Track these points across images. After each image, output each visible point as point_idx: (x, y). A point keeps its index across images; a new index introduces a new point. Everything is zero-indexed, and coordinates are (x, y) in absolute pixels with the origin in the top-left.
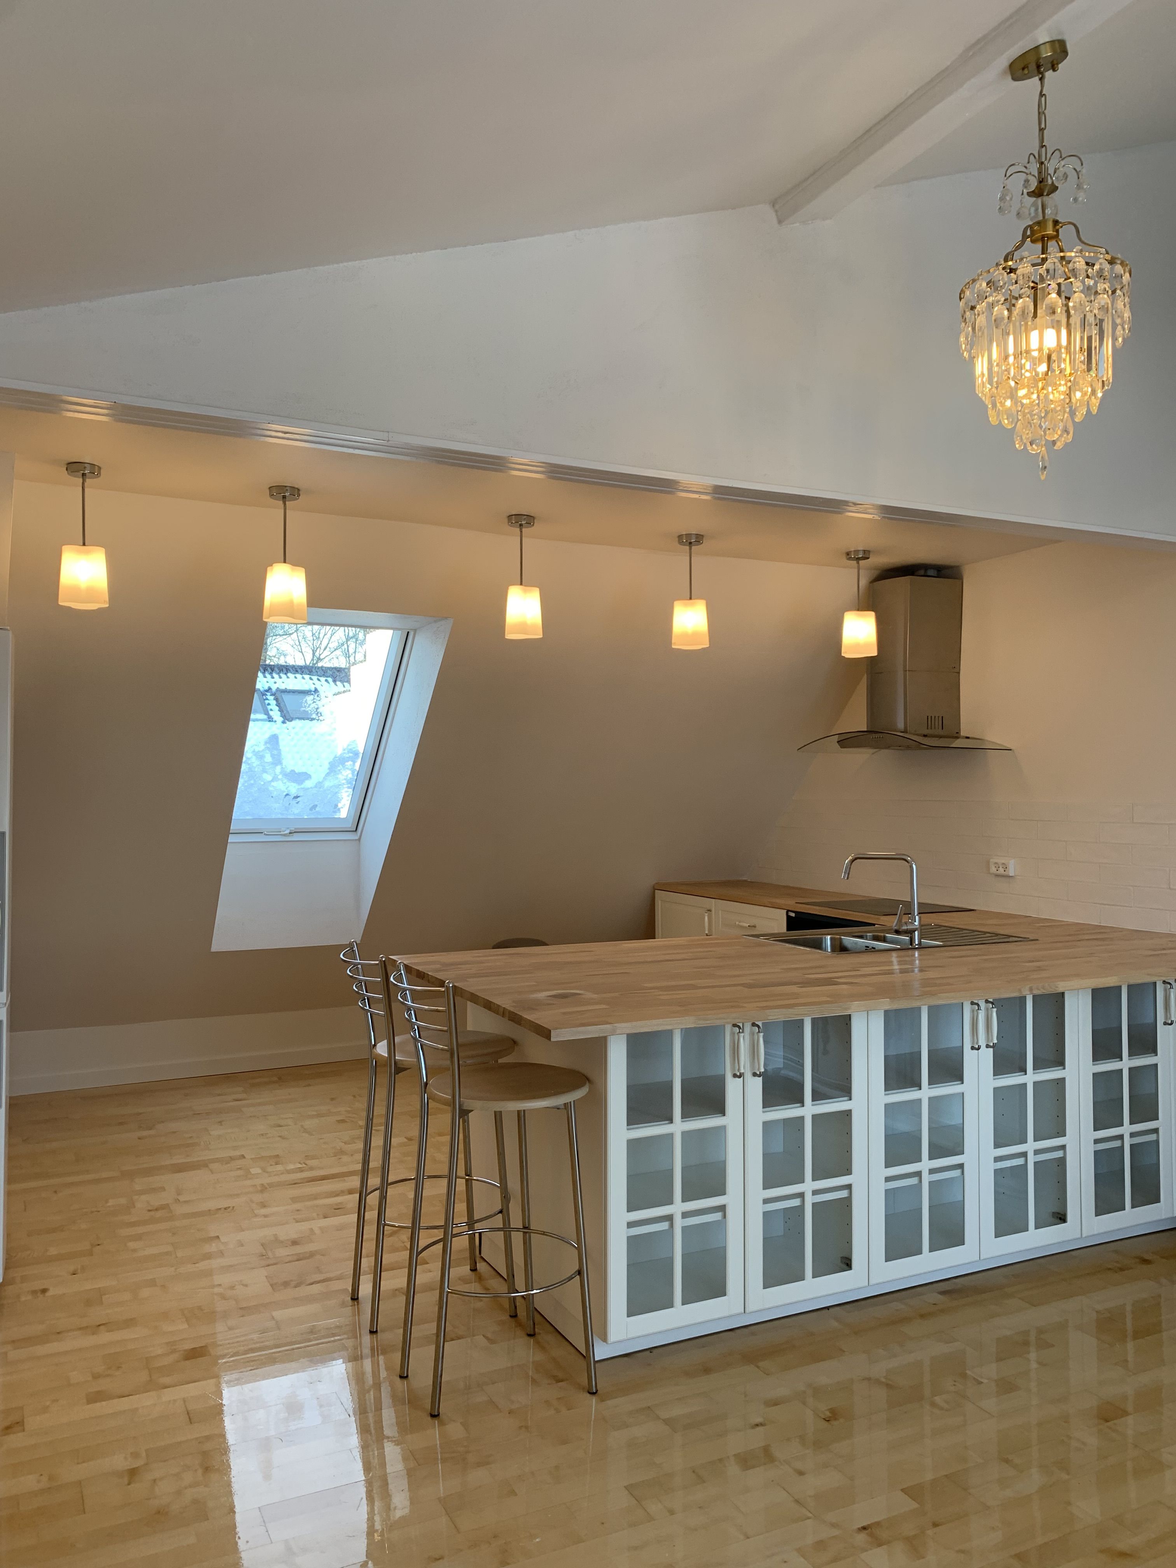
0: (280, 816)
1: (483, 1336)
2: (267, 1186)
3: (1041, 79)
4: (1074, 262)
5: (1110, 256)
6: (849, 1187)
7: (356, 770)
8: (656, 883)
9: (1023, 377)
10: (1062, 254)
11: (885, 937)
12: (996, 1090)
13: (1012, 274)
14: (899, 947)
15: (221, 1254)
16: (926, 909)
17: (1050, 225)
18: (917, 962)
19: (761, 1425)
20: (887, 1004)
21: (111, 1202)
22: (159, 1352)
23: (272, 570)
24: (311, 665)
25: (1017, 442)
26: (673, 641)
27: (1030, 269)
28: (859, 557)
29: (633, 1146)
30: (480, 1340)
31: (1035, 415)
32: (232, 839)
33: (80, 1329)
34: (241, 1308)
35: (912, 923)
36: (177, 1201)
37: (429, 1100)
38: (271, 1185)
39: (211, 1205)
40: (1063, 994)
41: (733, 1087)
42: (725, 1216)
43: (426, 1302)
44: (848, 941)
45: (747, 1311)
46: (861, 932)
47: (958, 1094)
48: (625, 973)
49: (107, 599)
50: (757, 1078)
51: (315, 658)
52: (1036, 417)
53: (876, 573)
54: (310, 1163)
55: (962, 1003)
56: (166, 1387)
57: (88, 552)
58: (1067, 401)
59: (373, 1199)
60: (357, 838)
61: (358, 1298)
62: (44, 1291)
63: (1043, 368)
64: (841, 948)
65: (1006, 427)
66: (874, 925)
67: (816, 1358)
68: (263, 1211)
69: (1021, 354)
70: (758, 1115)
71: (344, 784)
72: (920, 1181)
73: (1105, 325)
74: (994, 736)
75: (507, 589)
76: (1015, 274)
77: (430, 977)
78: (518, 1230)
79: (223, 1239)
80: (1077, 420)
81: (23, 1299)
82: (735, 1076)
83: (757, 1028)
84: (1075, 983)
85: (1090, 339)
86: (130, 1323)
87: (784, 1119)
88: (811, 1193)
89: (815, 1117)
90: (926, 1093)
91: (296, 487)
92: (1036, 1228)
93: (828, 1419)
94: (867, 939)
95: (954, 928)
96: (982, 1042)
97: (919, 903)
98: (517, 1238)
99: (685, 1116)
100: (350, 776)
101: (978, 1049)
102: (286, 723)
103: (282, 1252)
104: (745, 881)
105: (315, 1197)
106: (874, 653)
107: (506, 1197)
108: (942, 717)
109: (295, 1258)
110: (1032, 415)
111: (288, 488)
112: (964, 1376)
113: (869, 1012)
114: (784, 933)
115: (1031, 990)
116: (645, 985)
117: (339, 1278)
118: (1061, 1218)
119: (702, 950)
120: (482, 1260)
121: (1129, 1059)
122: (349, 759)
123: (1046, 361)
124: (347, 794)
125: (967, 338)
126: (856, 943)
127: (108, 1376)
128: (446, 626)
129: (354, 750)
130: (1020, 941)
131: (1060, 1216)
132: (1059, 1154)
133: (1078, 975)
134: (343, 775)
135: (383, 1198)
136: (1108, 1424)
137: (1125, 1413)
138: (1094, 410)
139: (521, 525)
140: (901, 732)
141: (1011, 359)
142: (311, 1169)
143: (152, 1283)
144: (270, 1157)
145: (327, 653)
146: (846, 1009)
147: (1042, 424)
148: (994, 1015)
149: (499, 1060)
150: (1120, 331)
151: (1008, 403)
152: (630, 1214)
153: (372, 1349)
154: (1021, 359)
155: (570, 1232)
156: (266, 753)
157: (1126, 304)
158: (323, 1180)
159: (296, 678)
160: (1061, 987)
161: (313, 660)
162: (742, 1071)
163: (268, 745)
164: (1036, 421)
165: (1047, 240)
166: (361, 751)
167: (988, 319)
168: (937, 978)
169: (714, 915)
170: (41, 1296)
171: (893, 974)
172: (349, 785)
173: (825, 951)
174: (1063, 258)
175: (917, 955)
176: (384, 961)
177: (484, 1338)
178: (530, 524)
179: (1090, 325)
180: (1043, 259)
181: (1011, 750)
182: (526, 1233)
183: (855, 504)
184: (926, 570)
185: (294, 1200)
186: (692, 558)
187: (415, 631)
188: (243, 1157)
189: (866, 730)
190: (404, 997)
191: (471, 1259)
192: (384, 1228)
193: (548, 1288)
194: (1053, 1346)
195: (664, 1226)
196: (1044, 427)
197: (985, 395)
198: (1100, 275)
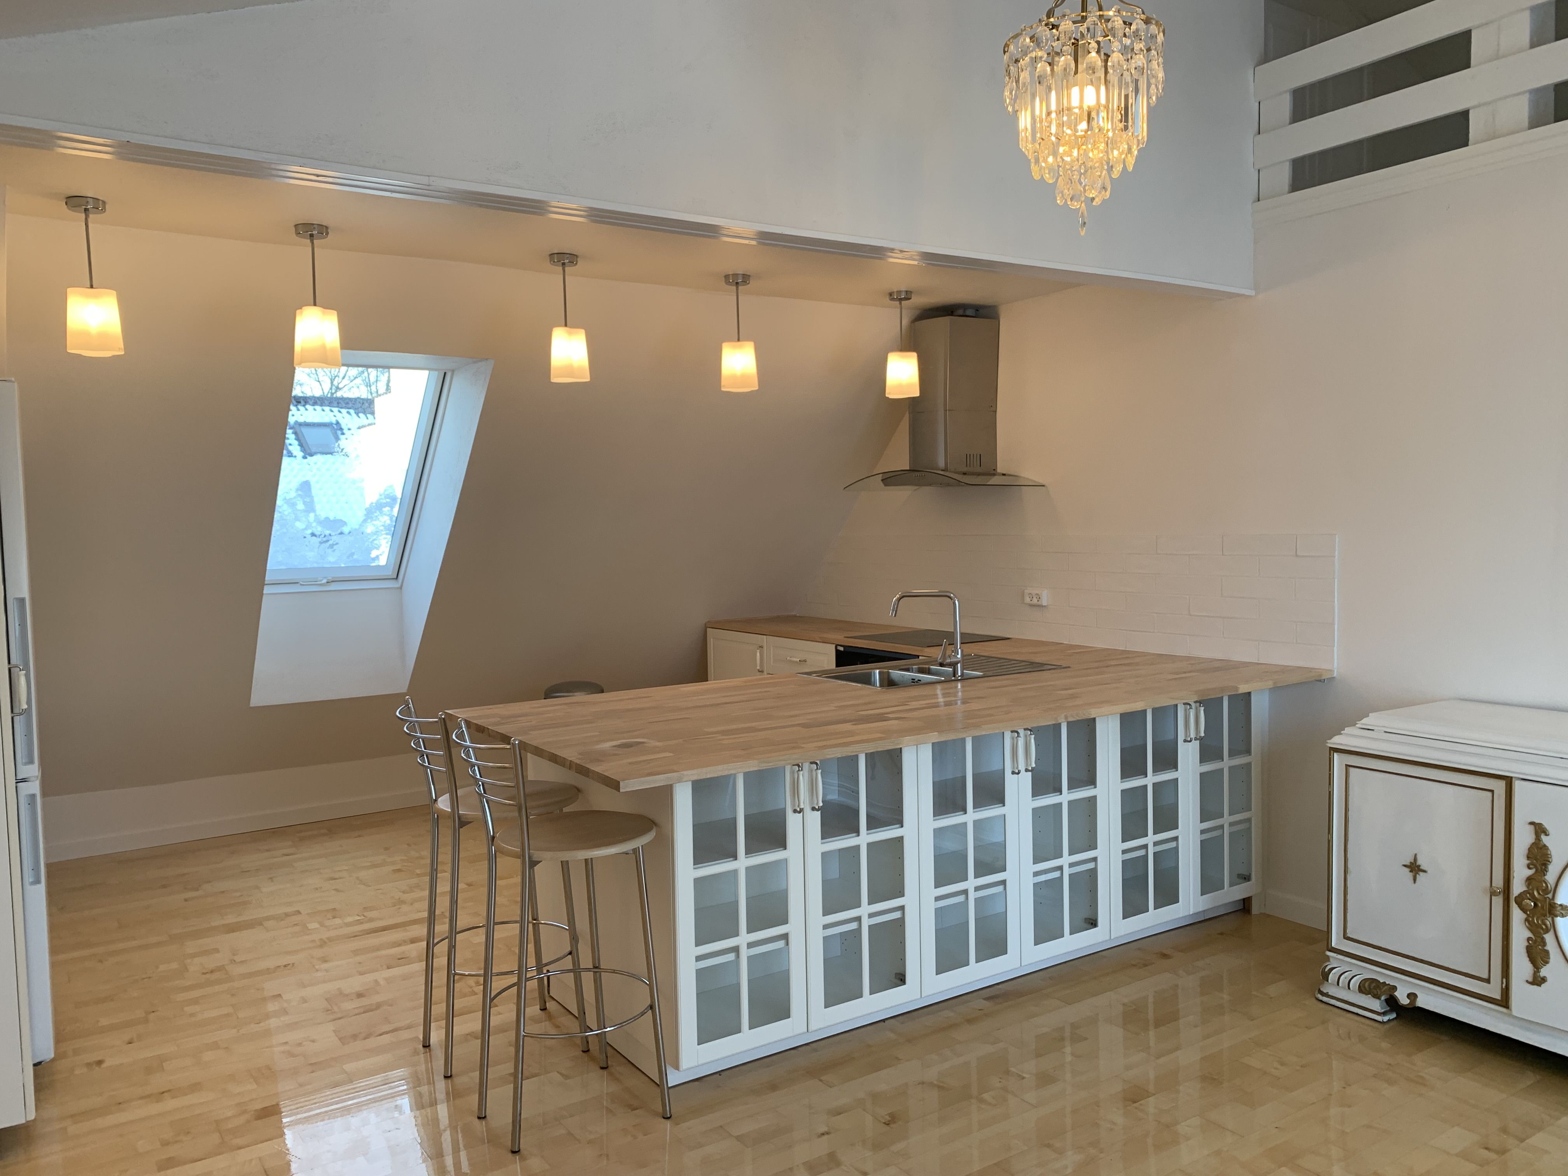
0: (315, 565)
1: (558, 1072)
2: (326, 940)
4: (1114, 21)
5: (1145, 16)
6: (902, 908)
7: (394, 516)
8: (708, 622)
9: (1065, 134)
10: (1101, 13)
11: (929, 669)
12: (1035, 811)
13: (1054, 31)
14: (943, 679)
15: (285, 1012)
16: (969, 639)
18: (960, 694)
19: (828, 1133)
20: (935, 737)
21: (162, 968)
22: (229, 1114)
23: (301, 313)
24: (329, 395)
25: (1058, 198)
26: (723, 383)
27: (1072, 27)
28: (900, 297)
29: (698, 882)
30: (555, 1076)
31: (1074, 171)
32: (267, 590)
33: (142, 1098)
34: (311, 1064)
35: (955, 656)
36: (233, 961)
37: (497, 853)
38: (330, 939)
39: (270, 963)
40: (1094, 719)
41: (793, 822)
42: (787, 944)
43: (500, 1044)
44: (896, 674)
45: (810, 1030)
46: (908, 665)
47: (999, 816)
48: (685, 718)
49: (122, 346)
50: (815, 812)
51: (334, 387)
52: (1076, 172)
53: (917, 312)
54: (370, 914)
55: (1003, 733)
56: (240, 1148)
57: (96, 296)
58: (1105, 158)
59: (442, 949)
60: (398, 585)
61: (429, 1046)
62: (100, 1063)
63: (1083, 126)
64: (889, 683)
65: (1046, 180)
66: (918, 656)
67: (877, 1067)
68: (325, 966)
69: (1063, 111)
70: (817, 846)
71: (382, 530)
72: (967, 898)
73: (1140, 84)
74: (1029, 473)
75: (551, 331)
76: (1057, 30)
77: (490, 731)
78: (588, 970)
79: (285, 997)
80: (1113, 176)
81: (77, 1072)
82: (795, 811)
83: (815, 766)
84: (1106, 709)
85: (1127, 97)
86: (195, 1087)
87: (839, 850)
88: (867, 917)
89: (870, 845)
90: (971, 816)
91: (324, 224)
92: (1071, 934)
93: (888, 1123)
94: (912, 672)
95: (992, 657)
96: (1022, 767)
97: (961, 634)
98: (587, 979)
99: (749, 851)
100: (388, 522)
101: (1018, 773)
102: (306, 458)
103: (349, 1006)
104: (795, 616)
105: (378, 948)
106: (917, 394)
107: (574, 938)
108: (981, 455)
109: (362, 1010)
110: (1072, 171)
111: (316, 226)
112: (1007, 1072)
113: (919, 746)
114: (833, 670)
115: (1066, 717)
116: (706, 730)
117: (409, 1027)
118: (1092, 923)
119: (759, 690)
120: (551, 999)
121: (1153, 776)
122: (386, 505)
123: (1086, 118)
124: (386, 540)
125: (1011, 93)
126: (903, 676)
127: (176, 1142)
128: (487, 368)
129: (391, 495)
130: (1054, 669)
131: (1091, 921)
132: (1091, 865)
133: (1108, 702)
134: (380, 521)
135: (452, 947)
136: (1135, 1105)
137: (1148, 1095)
138: (1130, 169)
139: (564, 264)
140: (942, 470)
141: (1053, 115)
142: (371, 920)
143: (215, 1046)
144: (328, 911)
145: (346, 381)
146: (898, 744)
147: (1082, 180)
148: (1033, 741)
149: (564, 809)
150: (1154, 90)
151: (1051, 159)
152: (699, 948)
153: (448, 1094)
154: (1063, 116)
155: (641, 968)
156: (298, 500)
157: (1160, 63)
158: (385, 931)
159: (315, 410)
160: (1093, 713)
161: (331, 389)
162: (802, 807)
163: (300, 493)
164: (1076, 177)
166: (399, 496)
167: (1032, 74)
168: (979, 710)
169: (765, 652)
170: (97, 1068)
171: (937, 706)
172: (388, 532)
173: (874, 686)
174: (1101, 16)
175: (959, 687)
176: (444, 719)
177: (558, 1075)
178: (573, 263)
179: (1127, 84)
180: (1083, 17)
181: (1045, 486)
182: (597, 972)
183: (901, 251)
184: (965, 310)
185: (356, 952)
186: (739, 297)
187: (453, 371)
188: (299, 912)
189: (908, 469)
190: (468, 754)
191: (540, 998)
192: (454, 977)
193: (621, 1025)
194: (1086, 1039)
195: (731, 957)
196: (1084, 184)
197: (1028, 151)
198: (1136, 34)
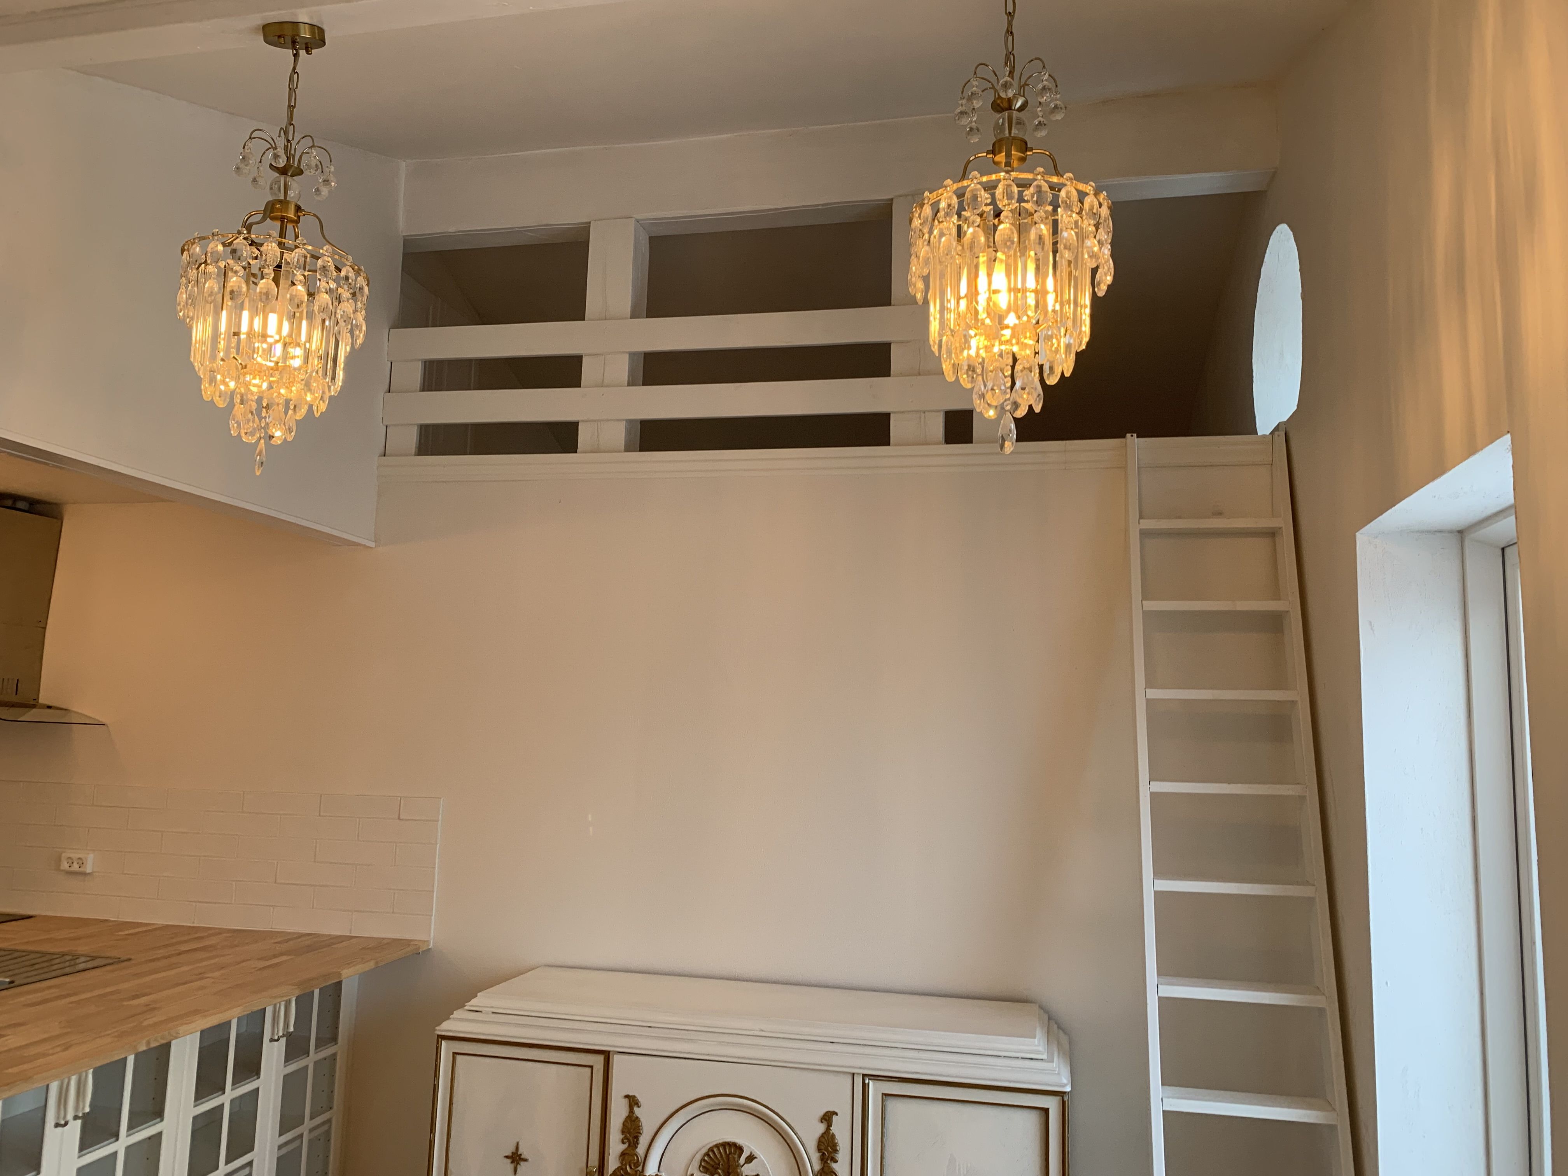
3: (295, 55)
12: (80, 1170)
17: (292, 208)
25: (231, 428)
65: (218, 404)
74: (85, 707)
76: (258, 249)
95: (15, 950)
96: (70, 1115)
101: (66, 1124)
108: (18, 680)
115: (135, 1047)
121: (231, 1091)
130: (111, 964)
138: (318, 415)
165: (287, 222)
181: (104, 725)
197: (202, 367)
